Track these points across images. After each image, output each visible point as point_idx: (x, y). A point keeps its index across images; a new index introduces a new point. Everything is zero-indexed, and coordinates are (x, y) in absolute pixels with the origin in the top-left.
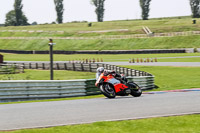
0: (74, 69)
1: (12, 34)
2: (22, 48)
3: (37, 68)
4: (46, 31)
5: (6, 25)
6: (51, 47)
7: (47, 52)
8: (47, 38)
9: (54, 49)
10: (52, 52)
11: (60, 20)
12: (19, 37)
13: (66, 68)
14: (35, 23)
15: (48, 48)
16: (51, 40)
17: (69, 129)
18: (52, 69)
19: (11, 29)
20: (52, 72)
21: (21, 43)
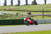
0: (49, 16)
1: (33, 7)
2: (36, 11)
3: (39, 16)
4: (42, 6)
5: (32, 5)
6: (43, 10)
7: (42, 12)
8: (42, 8)
9: (44, 11)
10: (43, 12)
11: (45, 3)
12: (35, 8)
13: (47, 16)
14: (39, 4)
15: (42, 11)
16: (43, 9)
17: (48, 31)
18: (43, 16)
19: (33, 6)
20: (43, 17)
21: (35, 9)
